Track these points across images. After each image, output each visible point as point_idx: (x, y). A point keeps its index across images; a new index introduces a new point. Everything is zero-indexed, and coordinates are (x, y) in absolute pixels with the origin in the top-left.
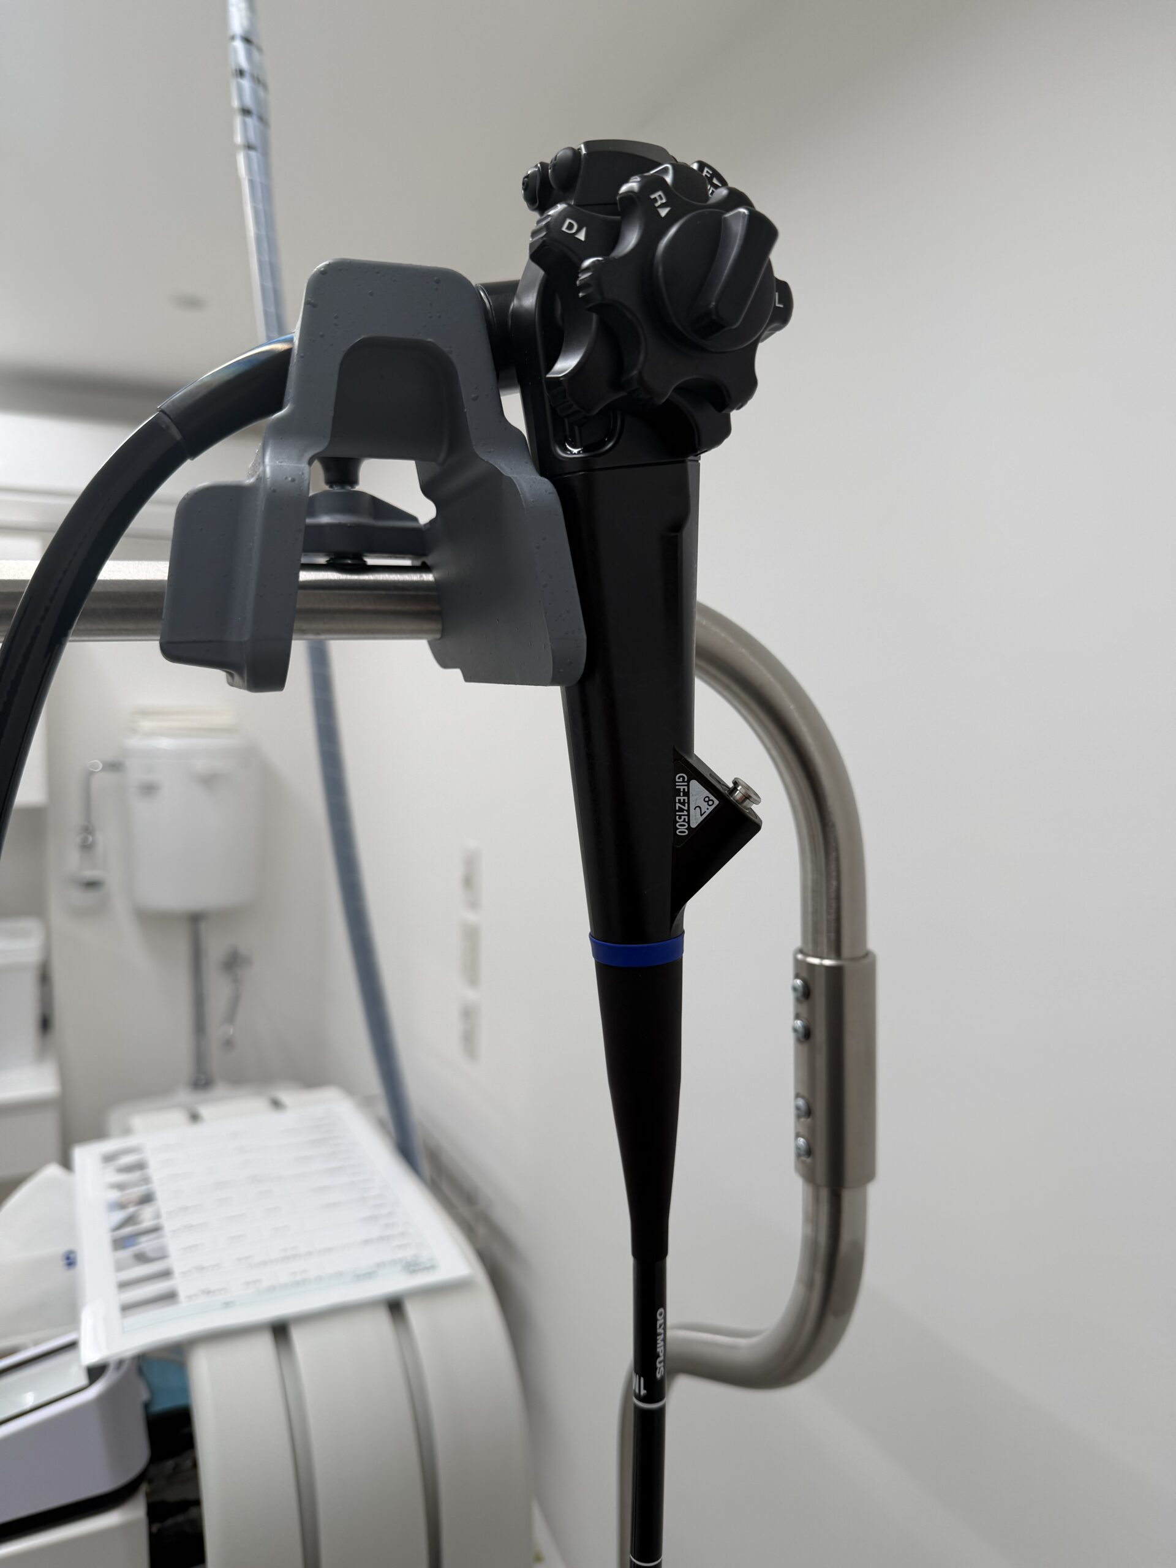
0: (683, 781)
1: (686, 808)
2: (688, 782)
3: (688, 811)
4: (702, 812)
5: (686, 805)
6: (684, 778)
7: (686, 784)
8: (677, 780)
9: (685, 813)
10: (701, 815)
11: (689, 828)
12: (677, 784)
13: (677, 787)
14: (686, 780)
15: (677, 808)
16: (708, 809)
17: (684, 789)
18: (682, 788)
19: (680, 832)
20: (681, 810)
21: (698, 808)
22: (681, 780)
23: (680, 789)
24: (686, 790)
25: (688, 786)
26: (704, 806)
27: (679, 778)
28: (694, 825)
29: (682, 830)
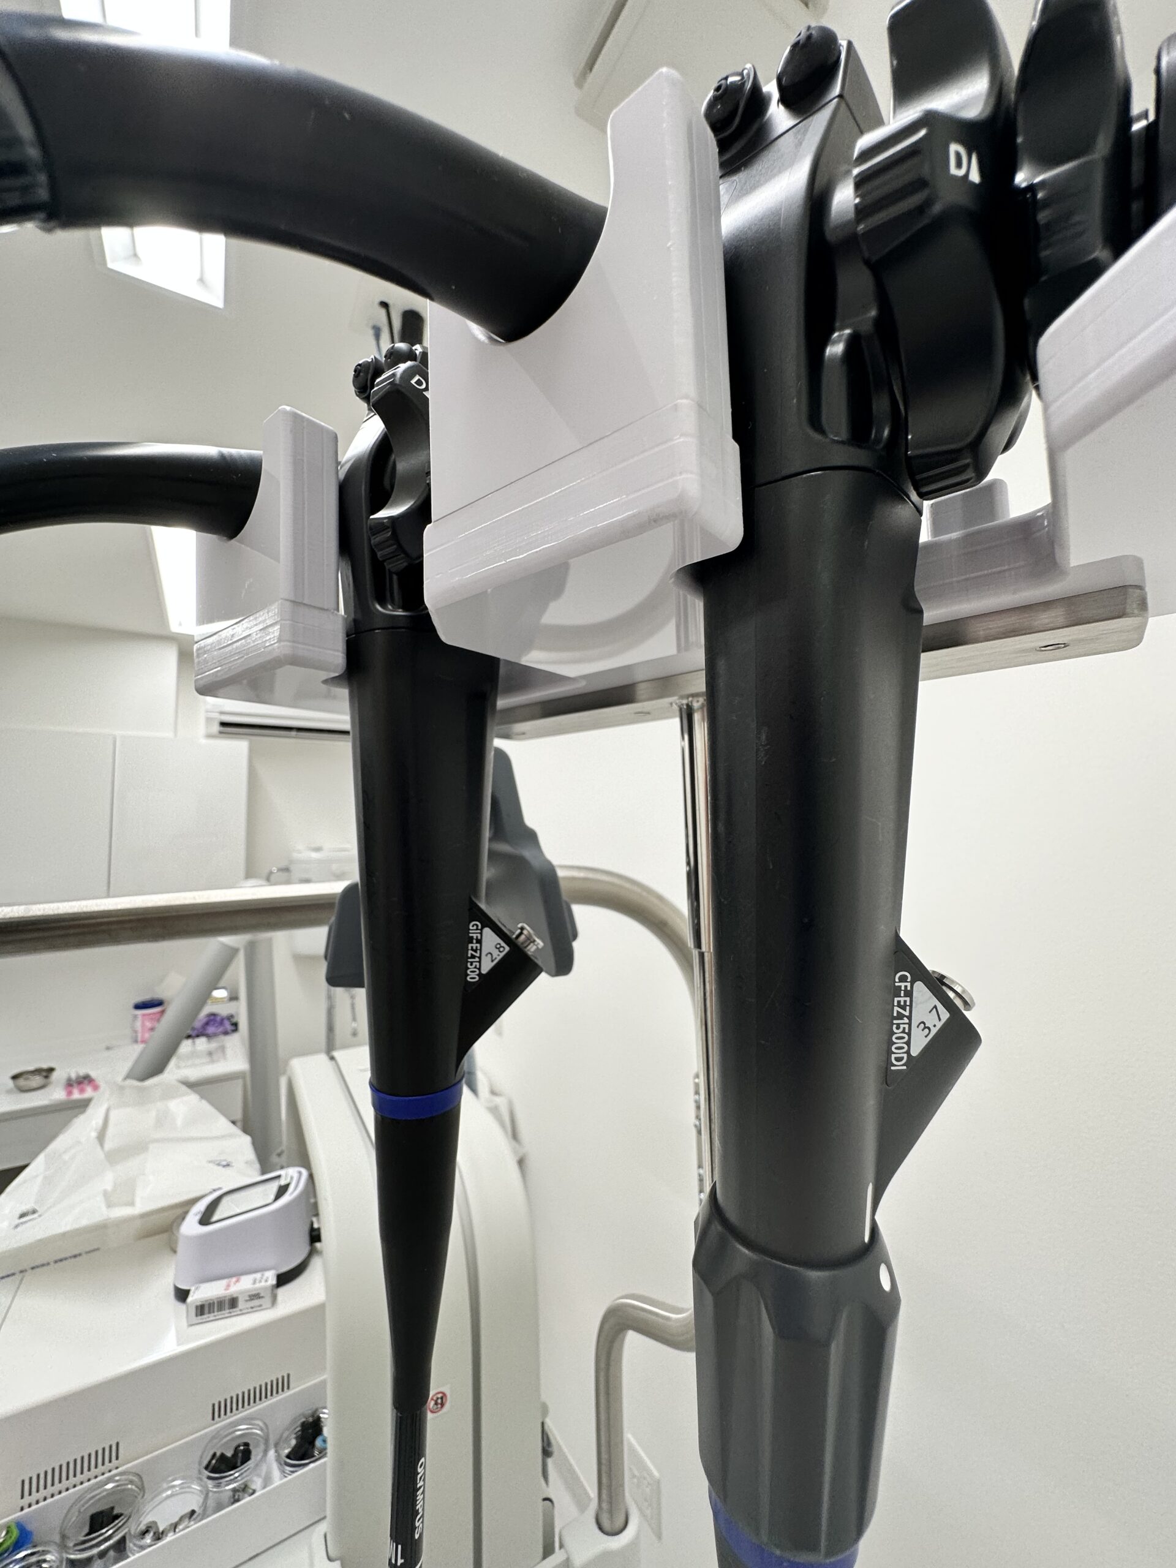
0: (477, 929)
1: (478, 955)
2: (481, 930)
3: (480, 958)
4: (494, 958)
5: (478, 951)
6: (477, 925)
7: (479, 931)
8: (471, 928)
9: (477, 959)
10: (492, 961)
11: (480, 975)
12: (471, 931)
13: (471, 935)
14: (480, 927)
15: (469, 955)
16: (498, 956)
17: (477, 937)
18: (475, 936)
19: (471, 978)
20: (473, 957)
21: (489, 956)
22: (475, 927)
23: (472, 937)
24: (479, 938)
25: (481, 934)
26: (495, 953)
27: (473, 926)
28: (484, 971)
29: (472, 977)
